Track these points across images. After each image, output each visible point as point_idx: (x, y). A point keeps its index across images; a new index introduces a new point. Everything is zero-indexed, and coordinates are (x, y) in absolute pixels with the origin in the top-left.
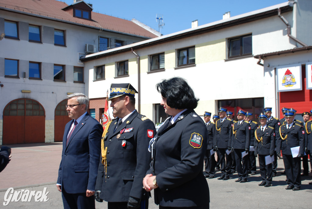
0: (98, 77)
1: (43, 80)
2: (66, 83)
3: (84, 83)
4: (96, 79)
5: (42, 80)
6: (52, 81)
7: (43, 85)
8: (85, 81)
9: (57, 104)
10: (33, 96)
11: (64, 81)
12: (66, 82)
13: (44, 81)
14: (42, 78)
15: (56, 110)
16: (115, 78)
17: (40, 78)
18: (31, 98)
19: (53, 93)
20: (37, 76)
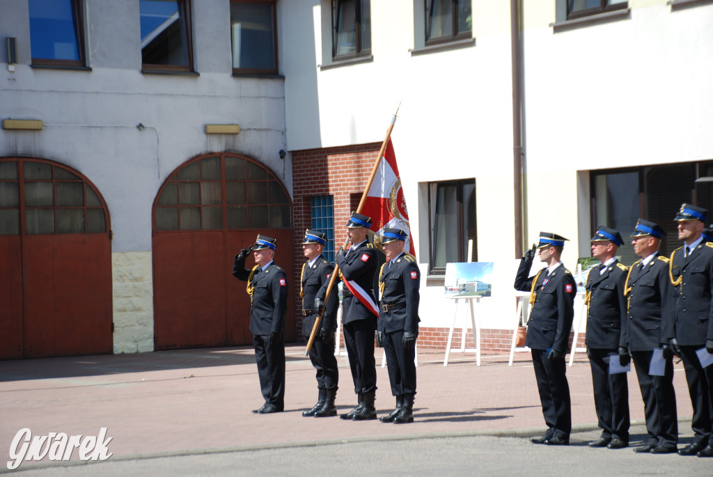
0: (344, 49)
1: (97, 71)
2: (200, 79)
3: (283, 78)
4: (336, 59)
5: (90, 70)
6: (133, 74)
7: (97, 93)
8: (284, 68)
9: (162, 180)
10: (54, 145)
11: (190, 70)
12: (198, 74)
13: (101, 74)
14: (91, 62)
15: (158, 204)
16: (415, 53)
17: (81, 64)
18: (47, 156)
19: (140, 127)
20: (65, 50)
